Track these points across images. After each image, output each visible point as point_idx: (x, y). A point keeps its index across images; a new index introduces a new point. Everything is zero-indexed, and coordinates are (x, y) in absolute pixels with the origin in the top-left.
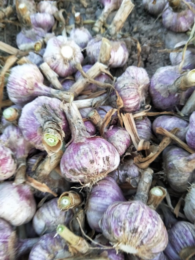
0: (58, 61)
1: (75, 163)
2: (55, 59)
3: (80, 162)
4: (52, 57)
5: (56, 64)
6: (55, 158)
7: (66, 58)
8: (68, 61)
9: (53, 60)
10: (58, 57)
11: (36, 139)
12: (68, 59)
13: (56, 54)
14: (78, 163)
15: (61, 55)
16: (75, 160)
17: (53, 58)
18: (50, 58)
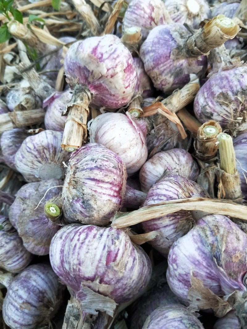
0: (180, 14)
1: (231, 84)
2: (178, 10)
3: (239, 81)
4: (176, 6)
5: (178, 16)
6: (188, 92)
7: (191, 13)
8: (192, 16)
9: (176, 11)
10: (182, 9)
11: (165, 65)
12: (193, 14)
13: (181, 4)
14: (236, 83)
15: (187, 7)
16: (230, 80)
17: (176, 8)
18: (173, 7)
